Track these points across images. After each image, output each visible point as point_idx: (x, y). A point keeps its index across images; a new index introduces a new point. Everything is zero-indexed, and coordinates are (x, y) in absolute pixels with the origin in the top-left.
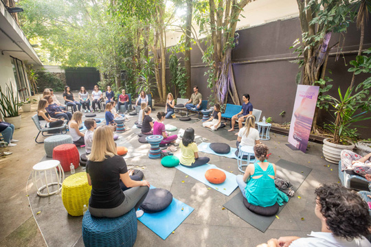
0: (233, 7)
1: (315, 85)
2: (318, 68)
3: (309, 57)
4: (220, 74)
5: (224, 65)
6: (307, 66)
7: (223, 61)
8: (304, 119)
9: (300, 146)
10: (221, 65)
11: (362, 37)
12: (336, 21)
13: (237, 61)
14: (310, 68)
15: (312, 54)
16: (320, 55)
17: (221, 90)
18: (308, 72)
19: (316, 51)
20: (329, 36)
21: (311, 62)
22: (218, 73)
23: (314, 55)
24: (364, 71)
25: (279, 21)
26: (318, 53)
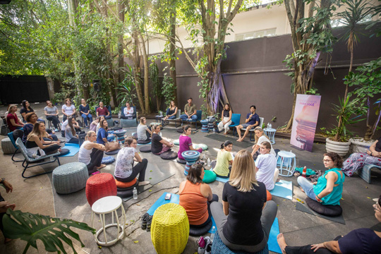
0: (221, 22)
1: (308, 94)
2: (308, 80)
3: (301, 70)
4: (212, 84)
5: (216, 75)
6: (299, 78)
7: (215, 71)
8: (307, 123)
9: (305, 146)
10: (213, 75)
11: (352, 58)
12: (326, 44)
13: (226, 72)
14: (302, 80)
15: (303, 69)
16: (310, 69)
17: (213, 99)
18: (300, 83)
19: (307, 66)
20: (319, 54)
21: (303, 75)
22: (210, 84)
23: (305, 69)
24: (355, 83)
25: (265, 37)
26: (308, 68)
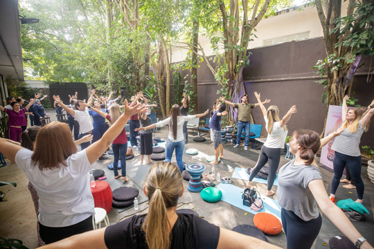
0: (244, 28)
2: (345, 89)
3: (335, 77)
4: (232, 92)
5: (237, 83)
6: (334, 86)
7: (236, 79)
10: (234, 83)
12: (370, 45)
13: (249, 80)
14: (337, 88)
15: (338, 75)
16: (348, 76)
18: (335, 92)
19: (344, 72)
20: (359, 58)
21: (338, 83)
22: (230, 92)
23: (341, 76)
25: (294, 41)
26: (345, 74)
